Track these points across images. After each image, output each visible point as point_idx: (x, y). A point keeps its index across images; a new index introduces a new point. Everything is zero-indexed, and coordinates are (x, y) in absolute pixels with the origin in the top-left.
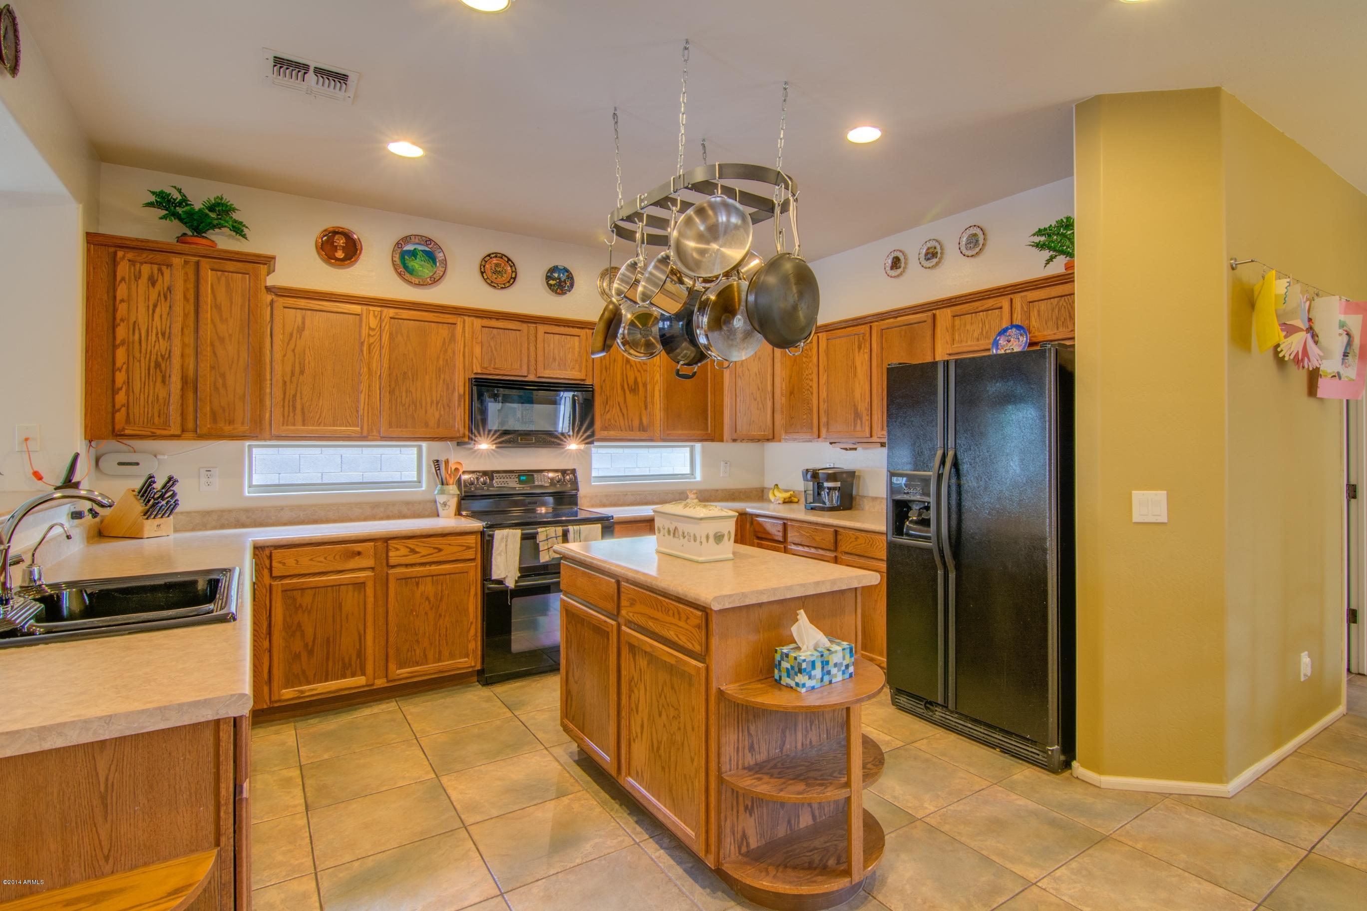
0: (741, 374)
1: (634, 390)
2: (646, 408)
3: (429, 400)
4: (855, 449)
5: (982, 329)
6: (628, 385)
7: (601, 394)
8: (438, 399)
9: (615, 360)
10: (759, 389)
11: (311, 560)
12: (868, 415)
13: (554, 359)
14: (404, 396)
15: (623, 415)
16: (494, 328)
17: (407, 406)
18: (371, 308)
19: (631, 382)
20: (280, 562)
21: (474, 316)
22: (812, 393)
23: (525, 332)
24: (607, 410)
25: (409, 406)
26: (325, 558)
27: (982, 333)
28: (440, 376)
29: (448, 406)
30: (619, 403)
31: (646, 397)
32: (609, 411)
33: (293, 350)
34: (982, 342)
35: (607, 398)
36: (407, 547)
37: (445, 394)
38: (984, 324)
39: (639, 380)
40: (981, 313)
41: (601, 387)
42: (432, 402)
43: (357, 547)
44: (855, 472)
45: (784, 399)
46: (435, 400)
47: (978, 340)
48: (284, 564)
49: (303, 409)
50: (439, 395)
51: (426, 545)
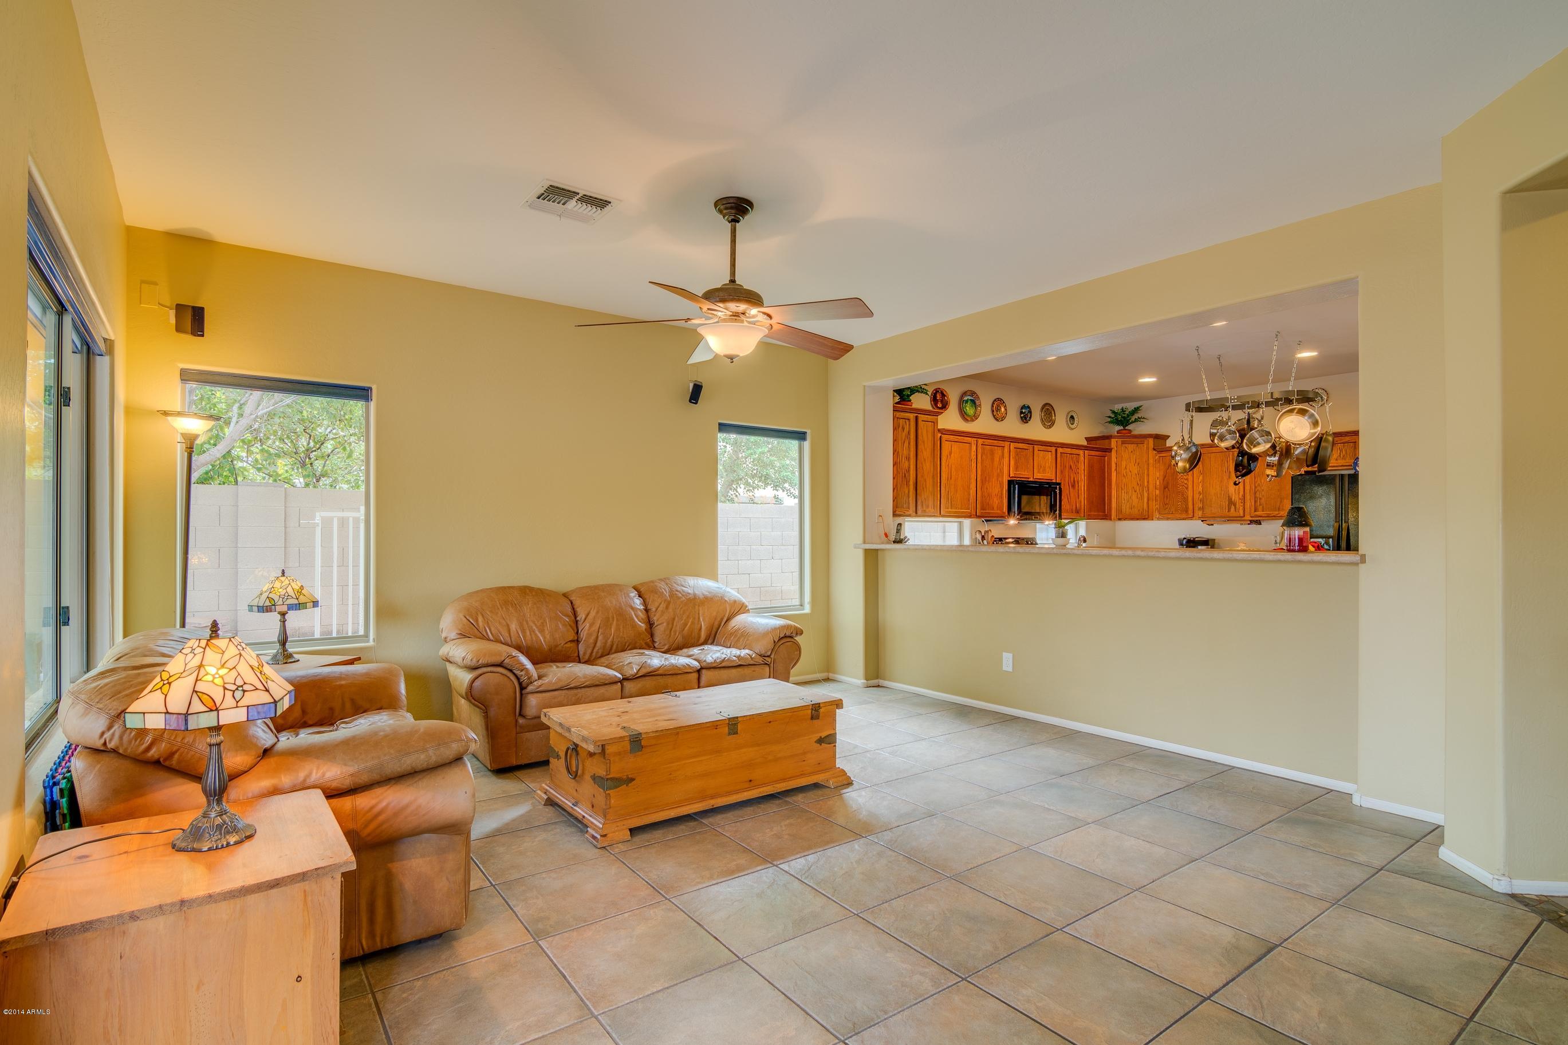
0: (1125, 474)
1: (1073, 486)
4: (1213, 525)
5: (1340, 454)
8: (998, 493)
9: (1066, 467)
10: (1138, 484)
12: (1242, 503)
13: (1041, 467)
14: (985, 492)
15: (1069, 502)
16: (1018, 448)
19: (1072, 480)
22: (1187, 488)
23: (1030, 450)
25: (987, 498)
27: (1340, 456)
28: (998, 479)
29: (1001, 497)
34: (1339, 461)
38: (1341, 451)
39: (1076, 479)
40: (1339, 445)
42: (995, 495)
44: (1215, 540)
45: (1158, 492)
47: (1337, 460)
50: (998, 491)
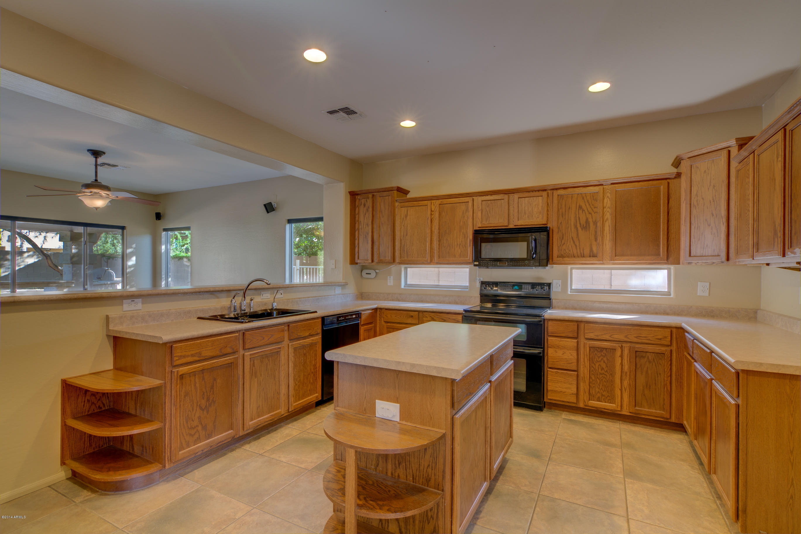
1: (586, 227)
2: (596, 240)
3: (456, 244)
6: (580, 224)
7: (558, 232)
8: (460, 242)
9: (569, 208)
11: (396, 316)
13: (525, 213)
14: (445, 242)
15: (576, 246)
16: (488, 200)
17: (446, 247)
18: (432, 201)
19: (583, 221)
20: (386, 316)
21: (479, 196)
23: (506, 200)
24: (562, 243)
25: (447, 248)
26: (400, 317)
28: (461, 231)
29: (465, 246)
30: (572, 238)
31: (596, 232)
32: (564, 243)
33: (404, 226)
35: (563, 235)
36: (431, 317)
37: (463, 239)
39: (590, 220)
41: (559, 228)
42: (457, 245)
43: (412, 314)
46: (459, 244)
48: (387, 317)
49: (407, 251)
50: (460, 241)
51: (439, 317)
